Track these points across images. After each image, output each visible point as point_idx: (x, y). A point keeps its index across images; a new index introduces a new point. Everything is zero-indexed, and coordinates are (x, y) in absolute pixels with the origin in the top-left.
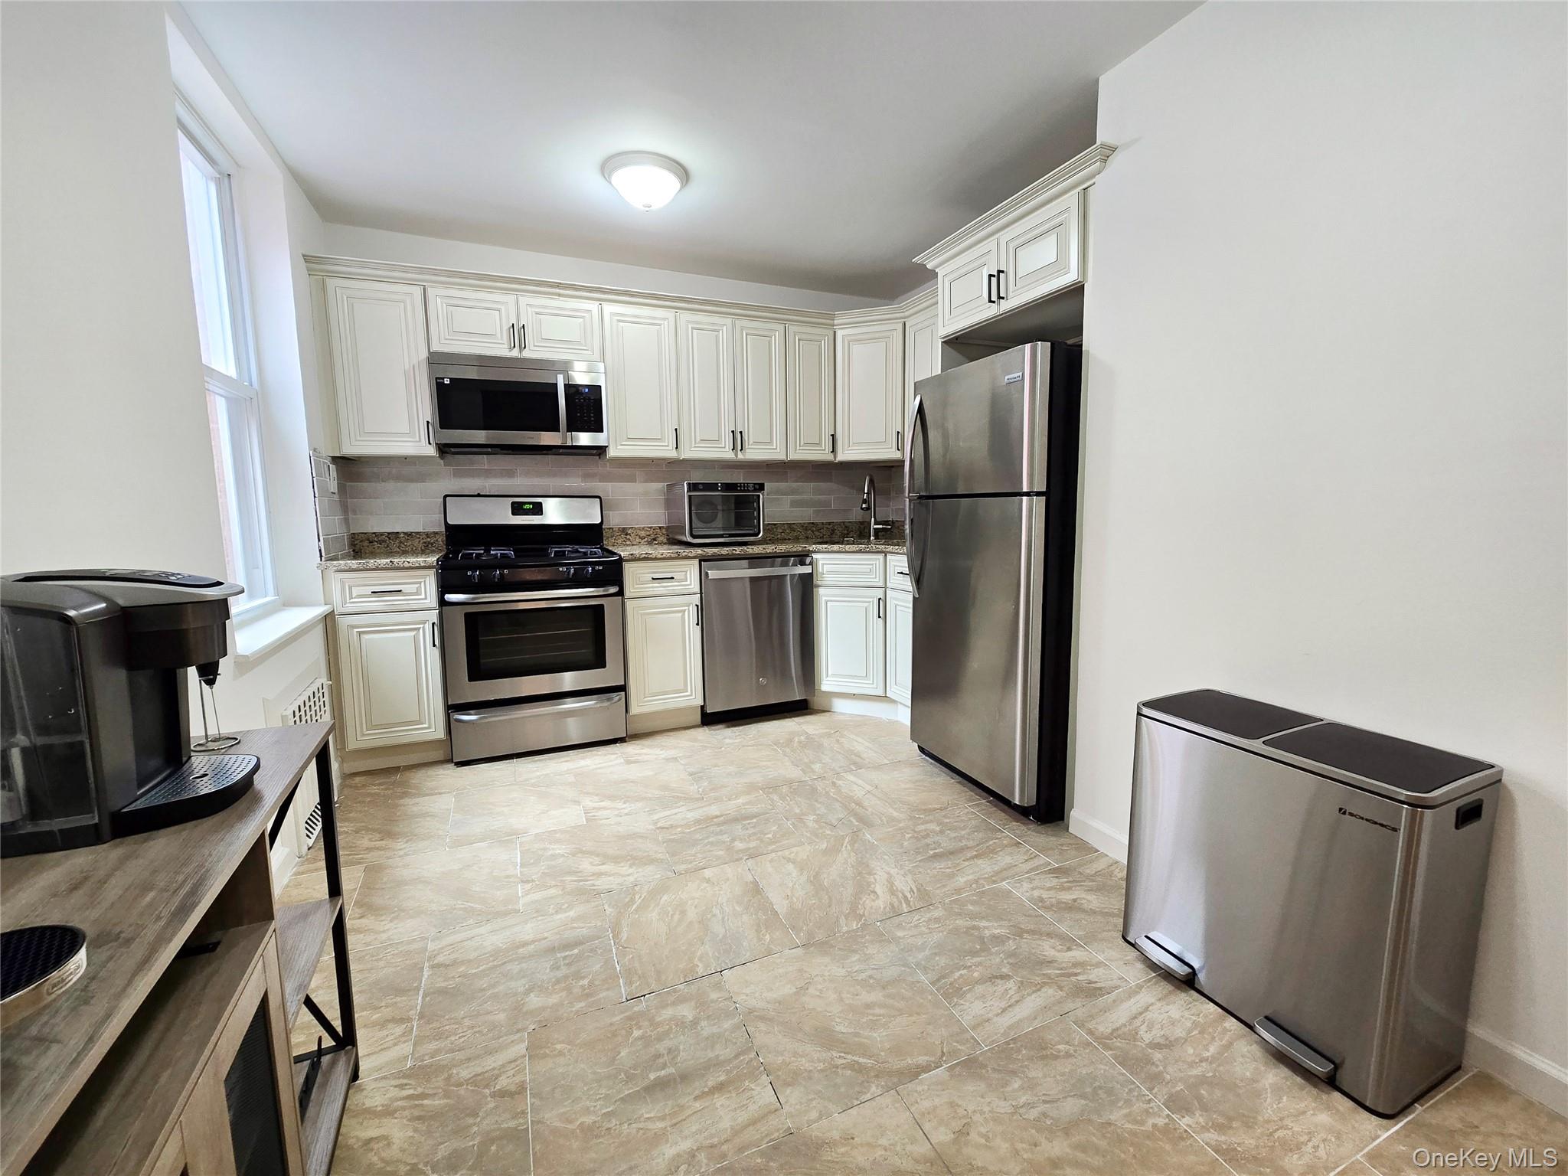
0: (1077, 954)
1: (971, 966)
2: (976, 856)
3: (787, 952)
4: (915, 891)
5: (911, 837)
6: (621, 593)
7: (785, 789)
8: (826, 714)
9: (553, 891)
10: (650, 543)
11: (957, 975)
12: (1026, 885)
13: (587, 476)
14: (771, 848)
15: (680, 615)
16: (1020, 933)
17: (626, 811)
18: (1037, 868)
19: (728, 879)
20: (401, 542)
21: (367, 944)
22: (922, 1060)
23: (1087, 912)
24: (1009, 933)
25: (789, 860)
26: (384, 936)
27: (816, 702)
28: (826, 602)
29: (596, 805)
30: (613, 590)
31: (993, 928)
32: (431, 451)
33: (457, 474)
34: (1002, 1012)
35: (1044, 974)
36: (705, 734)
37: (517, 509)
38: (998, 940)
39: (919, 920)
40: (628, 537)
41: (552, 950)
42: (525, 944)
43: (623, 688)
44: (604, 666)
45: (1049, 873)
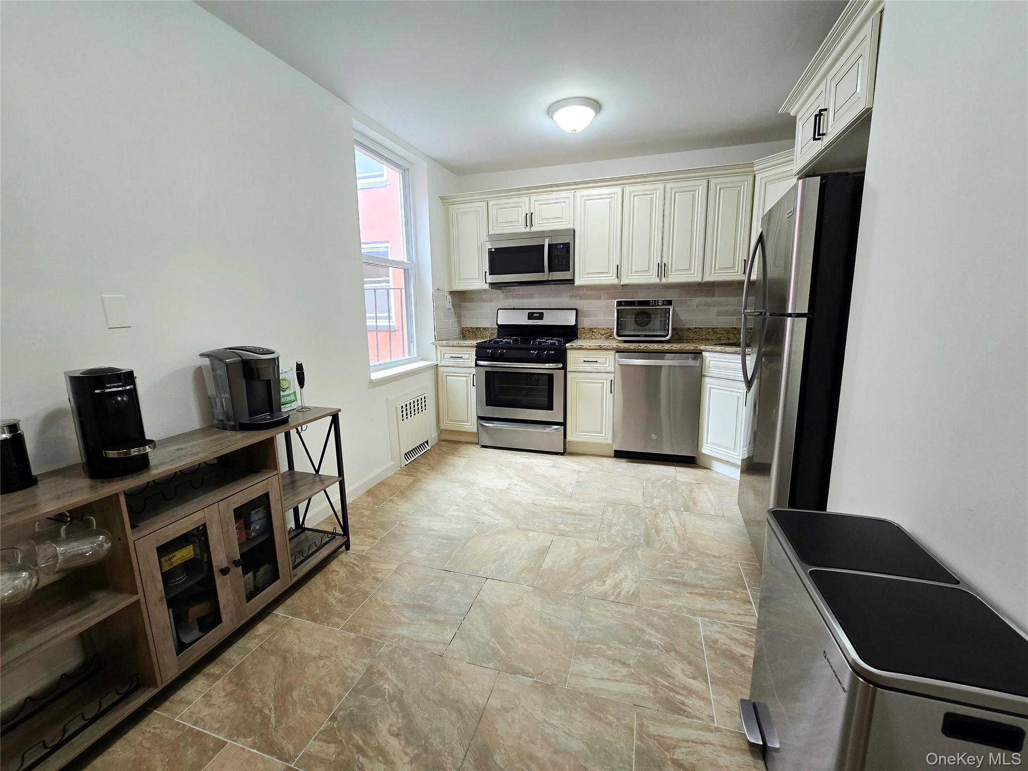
0: (696, 684)
1: (612, 647)
2: (701, 595)
3: (525, 586)
4: (630, 593)
5: (668, 564)
6: (564, 368)
7: (621, 507)
8: (705, 471)
9: (463, 514)
10: (607, 338)
11: (598, 646)
12: (716, 628)
13: (572, 297)
14: (576, 535)
15: (601, 385)
16: (670, 649)
17: (527, 490)
18: (742, 622)
19: (536, 540)
20: (481, 333)
21: (391, 507)
22: (527, 669)
23: (745, 667)
24: (661, 645)
25: (578, 545)
26: (397, 507)
27: (702, 461)
28: (710, 388)
29: (517, 482)
30: (561, 365)
31: (655, 637)
32: (487, 286)
33: (507, 297)
34: (600, 679)
35: (654, 679)
36: (611, 463)
37: (531, 316)
38: (649, 645)
39: (613, 608)
40: (594, 334)
41: (439, 537)
42: (433, 530)
43: (564, 424)
44: (552, 410)
45: (748, 630)
